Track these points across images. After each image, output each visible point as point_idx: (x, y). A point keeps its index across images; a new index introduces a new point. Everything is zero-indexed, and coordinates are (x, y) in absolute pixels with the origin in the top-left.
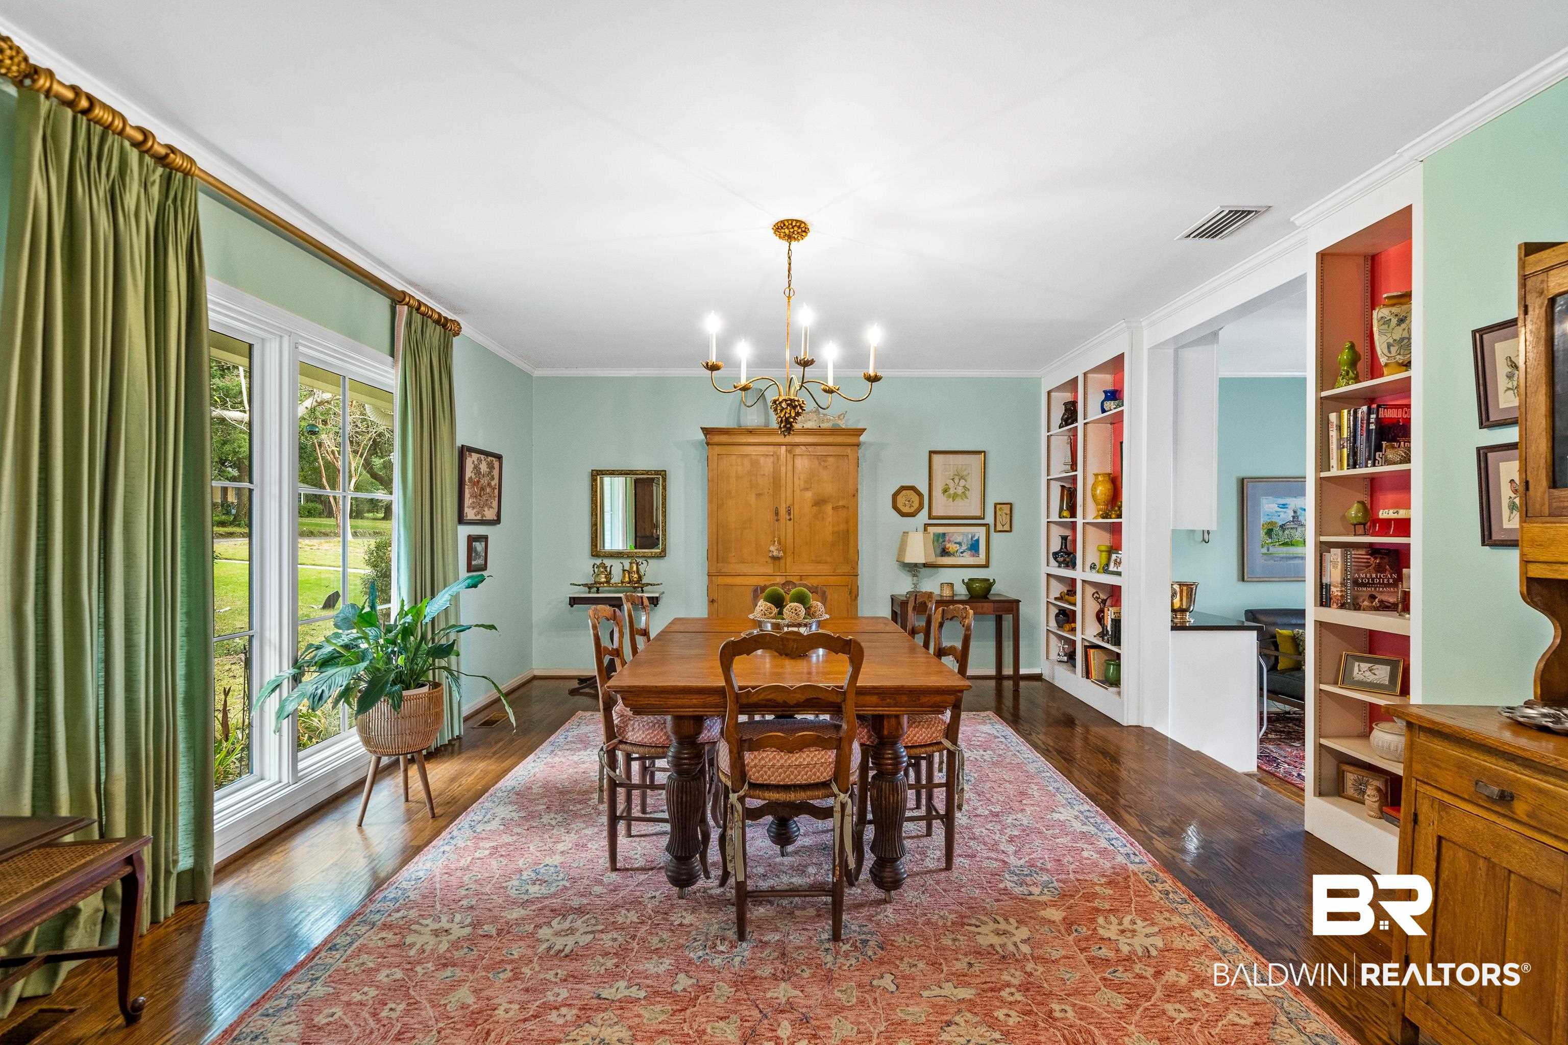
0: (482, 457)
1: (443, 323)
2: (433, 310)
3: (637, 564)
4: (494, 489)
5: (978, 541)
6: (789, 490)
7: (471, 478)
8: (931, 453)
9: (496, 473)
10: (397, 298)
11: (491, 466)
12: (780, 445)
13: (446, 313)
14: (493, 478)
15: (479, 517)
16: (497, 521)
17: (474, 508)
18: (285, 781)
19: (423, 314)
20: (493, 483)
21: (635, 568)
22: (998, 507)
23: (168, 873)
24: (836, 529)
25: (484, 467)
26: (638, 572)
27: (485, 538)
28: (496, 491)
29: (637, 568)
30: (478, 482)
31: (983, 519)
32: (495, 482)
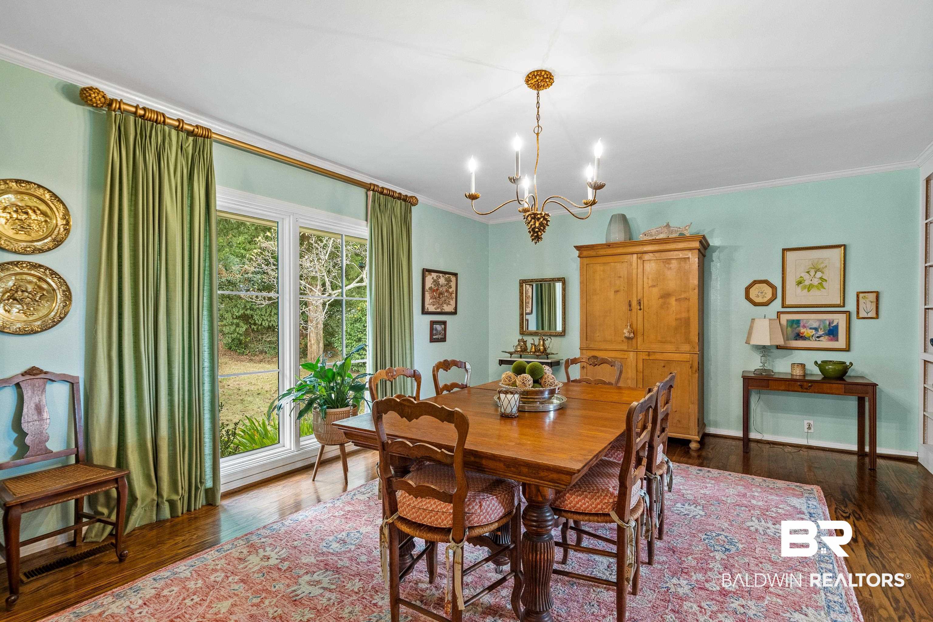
0: (441, 275)
1: (405, 199)
2: (393, 192)
3: (544, 340)
4: (451, 294)
5: (837, 327)
6: (640, 288)
7: (431, 288)
8: (784, 250)
9: (453, 284)
10: (368, 187)
11: (449, 281)
12: (632, 254)
13: (404, 192)
14: (450, 287)
15: (439, 310)
16: (455, 313)
17: (434, 305)
18: (293, 449)
19: (386, 195)
20: (450, 290)
21: (542, 343)
22: (861, 295)
23: (197, 488)
24: (678, 316)
25: (442, 281)
26: (544, 345)
27: (444, 323)
28: (454, 295)
29: (543, 343)
30: (437, 290)
31: (844, 306)
32: (453, 288)
